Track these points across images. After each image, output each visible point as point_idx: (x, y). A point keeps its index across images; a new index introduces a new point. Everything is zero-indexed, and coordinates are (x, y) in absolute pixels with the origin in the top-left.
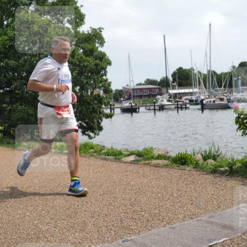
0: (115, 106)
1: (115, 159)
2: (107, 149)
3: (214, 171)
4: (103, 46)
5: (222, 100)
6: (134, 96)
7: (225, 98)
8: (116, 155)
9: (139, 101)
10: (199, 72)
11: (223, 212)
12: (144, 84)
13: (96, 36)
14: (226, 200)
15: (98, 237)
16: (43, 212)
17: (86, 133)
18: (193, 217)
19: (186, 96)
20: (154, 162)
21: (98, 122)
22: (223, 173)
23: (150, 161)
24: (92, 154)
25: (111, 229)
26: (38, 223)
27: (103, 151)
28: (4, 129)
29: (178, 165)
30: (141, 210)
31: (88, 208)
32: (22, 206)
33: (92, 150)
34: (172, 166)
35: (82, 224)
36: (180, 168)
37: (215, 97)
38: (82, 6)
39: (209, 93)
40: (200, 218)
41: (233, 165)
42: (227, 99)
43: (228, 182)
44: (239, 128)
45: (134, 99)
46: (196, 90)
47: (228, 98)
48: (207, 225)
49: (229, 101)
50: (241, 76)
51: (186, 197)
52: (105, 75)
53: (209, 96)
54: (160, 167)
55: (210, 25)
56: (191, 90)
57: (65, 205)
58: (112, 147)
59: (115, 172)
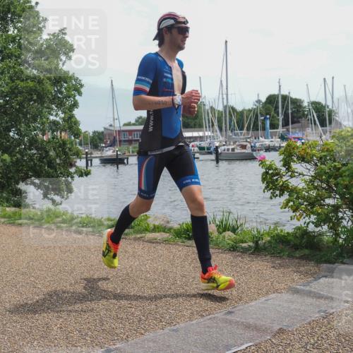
0: (93, 156)
3: (233, 249)
5: (244, 147)
6: (120, 141)
7: (249, 145)
9: (128, 148)
10: (212, 108)
11: (246, 305)
12: (134, 125)
14: (250, 288)
18: (204, 314)
19: (193, 141)
20: (149, 235)
22: (245, 251)
23: (144, 235)
25: (86, 334)
29: (184, 239)
30: (130, 306)
34: (174, 241)
35: (43, 327)
36: (186, 244)
37: (235, 143)
39: (226, 138)
40: (213, 316)
41: (259, 240)
42: (252, 147)
43: (252, 263)
44: (266, 188)
45: (120, 145)
46: (208, 133)
47: (253, 144)
48: (225, 325)
49: (253, 148)
50: (270, 115)
51: (194, 286)
53: (226, 142)
54: (157, 242)
55: (226, 42)
56: (201, 134)
59: (93, 250)
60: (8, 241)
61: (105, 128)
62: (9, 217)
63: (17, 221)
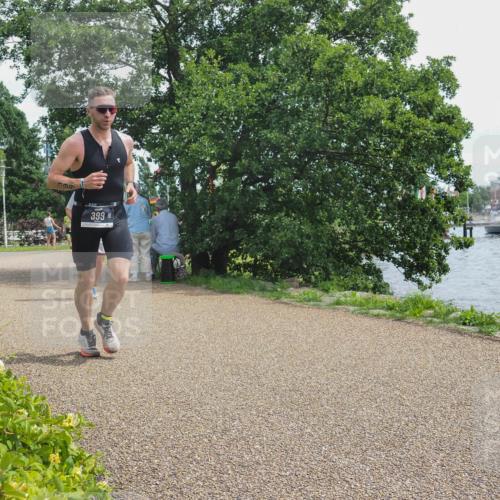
0: (473, 222)
1: (480, 332)
2: (463, 311)
4: (454, 94)
8: (482, 324)
13: (440, 75)
15: (453, 493)
16: (337, 429)
17: (414, 276)
21: (439, 255)
24: (429, 319)
25: (480, 479)
26: (330, 451)
27: (453, 315)
31: (429, 431)
32: (296, 414)
33: (431, 312)
35: (417, 461)
38: (411, 15)
52: (458, 153)
57: (381, 421)
58: (472, 307)
59: (481, 359)
60: (361, 338)
61: (492, 183)
62: (361, 305)
63: (371, 311)
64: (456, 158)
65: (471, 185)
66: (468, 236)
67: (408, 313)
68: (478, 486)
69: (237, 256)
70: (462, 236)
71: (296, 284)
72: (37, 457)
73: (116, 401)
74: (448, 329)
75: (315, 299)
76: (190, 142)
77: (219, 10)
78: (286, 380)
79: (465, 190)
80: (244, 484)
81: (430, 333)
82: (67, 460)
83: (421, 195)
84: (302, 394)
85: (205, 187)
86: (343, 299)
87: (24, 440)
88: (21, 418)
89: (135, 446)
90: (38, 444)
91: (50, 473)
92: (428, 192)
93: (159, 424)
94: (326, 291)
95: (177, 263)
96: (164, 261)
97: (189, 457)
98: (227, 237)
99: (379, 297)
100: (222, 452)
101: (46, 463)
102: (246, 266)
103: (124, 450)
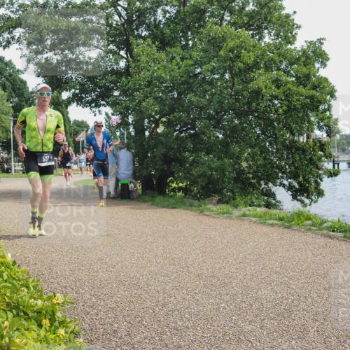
0: (340, 159)
1: (345, 237)
2: (332, 222)
8: (346, 231)
16: (244, 305)
17: (298, 197)
21: (316, 182)
24: (309, 227)
25: (345, 341)
26: (238, 319)
27: (325, 225)
28: (186, 186)
31: (309, 307)
32: (215, 293)
33: (310, 222)
35: (300, 328)
38: (295, 12)
57: (275, 299)
58: (339, 220)
60: (261, 240)
62: (260, 217)
63: (267, 221)
64: (328, 113)
65: (338, 132)
66: (336, 168)
67: (293, 223)
68: (343, 346)
69: (173, 182)
70: (332, 168)
71: (214, 201)
72: (33, 321)
73: (89, 282)
74: (321, 235)
75: (228, 213)
76: (140, 102)
77: (163, 10)
78: (207, 270)
79: (334, 136)
80: (178, 343)
81: (309, 237)
82: (55, 324)
83: (303, 139)
84: (219, 279)
85: (151, 133)
86: (247, 213)
87: (25, 309)
88: (23, 294)
89: (102, 315)
90: (34, 312)
91: (42, 333)
92: (308, 138)
93: (119, 299)
94: (236, 206)
95: (131, 186)
96: (122, 185)
97: (139, 323)
98: (165, 168)
99: (273, 211)
100: (162, 319)
101: (40, 326)
102: (180, 189)
103: (94, 317)
